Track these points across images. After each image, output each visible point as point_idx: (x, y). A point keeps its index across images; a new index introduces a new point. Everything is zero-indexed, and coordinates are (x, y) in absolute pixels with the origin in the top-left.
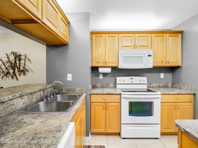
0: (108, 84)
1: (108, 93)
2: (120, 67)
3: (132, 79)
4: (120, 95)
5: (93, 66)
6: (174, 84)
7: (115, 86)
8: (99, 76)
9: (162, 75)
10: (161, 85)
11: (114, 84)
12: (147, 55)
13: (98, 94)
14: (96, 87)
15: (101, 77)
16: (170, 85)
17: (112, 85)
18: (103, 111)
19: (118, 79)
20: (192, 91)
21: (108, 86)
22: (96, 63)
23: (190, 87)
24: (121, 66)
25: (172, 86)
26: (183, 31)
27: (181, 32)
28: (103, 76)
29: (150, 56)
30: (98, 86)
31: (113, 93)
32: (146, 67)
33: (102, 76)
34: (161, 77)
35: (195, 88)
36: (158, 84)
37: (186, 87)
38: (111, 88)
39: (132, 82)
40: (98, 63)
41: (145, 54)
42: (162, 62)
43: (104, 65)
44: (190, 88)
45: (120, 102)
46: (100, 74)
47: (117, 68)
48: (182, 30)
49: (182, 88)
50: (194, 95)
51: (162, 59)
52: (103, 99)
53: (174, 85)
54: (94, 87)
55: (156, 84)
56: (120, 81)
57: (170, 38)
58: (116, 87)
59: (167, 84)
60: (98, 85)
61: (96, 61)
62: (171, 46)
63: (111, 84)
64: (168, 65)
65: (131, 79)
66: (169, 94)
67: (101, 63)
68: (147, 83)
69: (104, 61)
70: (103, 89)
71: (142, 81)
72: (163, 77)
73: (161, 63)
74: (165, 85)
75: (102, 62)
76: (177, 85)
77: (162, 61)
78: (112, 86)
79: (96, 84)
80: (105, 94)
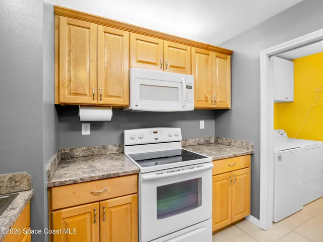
0: (104, 148)
1: (106, 174)
2: (133, 107)
3: (156, 132)
4: (137, 174)
5: (61, 101)
6: (219, 138)
7: (121, 151)
8: (80, 130)
9: (202, 124)
10: (202, 141)
11: (119, 146)
12: (185, 87)
13: (75, 183)
14: (72, 157)
15: (86, 131)
16: (212, 140)
17: (112, 148)
18: (94, 225)
19: (128, 133)
20: (248, 148)
21: (103, 152)
22: (70, 93)
23: (245, 142)
24: (136, 106)
25: (216, 142)
26: (232, 52)
27: (230, 53)
28: (91, 129)
29: (190, 87)
30: (78, 154)
31: (119, 172)
32: (183, 108)
33: (89, 127)
34: (201, 128)
35: (253, 144)
36: (197, 139)
37: (239, 142)
38: (111, 157)
39: (156, 139)
40: (76, 94)
41: (182, 82)
42: (207, 101)
43: (95, 102)
44: (244, 144)
45: (136, 191)
46: (83, 124)
47: (124, 110)
48: (231, 49)
49: (232, 144)
50: (252, 155)
51: (207, 95)
52: (92, 193)
53: (219, 140)
54: (65, 159)
55: (194, 140)
56: (132, 139)
57: (217, 59)
58: (123, 153)
59: (210, 138)
60: (78, 152)
61: (70, 90)
62: (218, 73)
63: (110, 147)
64: (214, 106)
65: (154, 132)
66: (222, 159)
67: (85, 95)
68: (181, 139)
69: (95, 92)
70: (90, 162)
71: (174, 136)
72: (204, 128)
73: (204, 102)
74: (206, 141)
75: (88, 93)
76: (224, 139)
77: (207, 98)
78: (115, 152)
79: (71, 150)
80: (97, 178)
